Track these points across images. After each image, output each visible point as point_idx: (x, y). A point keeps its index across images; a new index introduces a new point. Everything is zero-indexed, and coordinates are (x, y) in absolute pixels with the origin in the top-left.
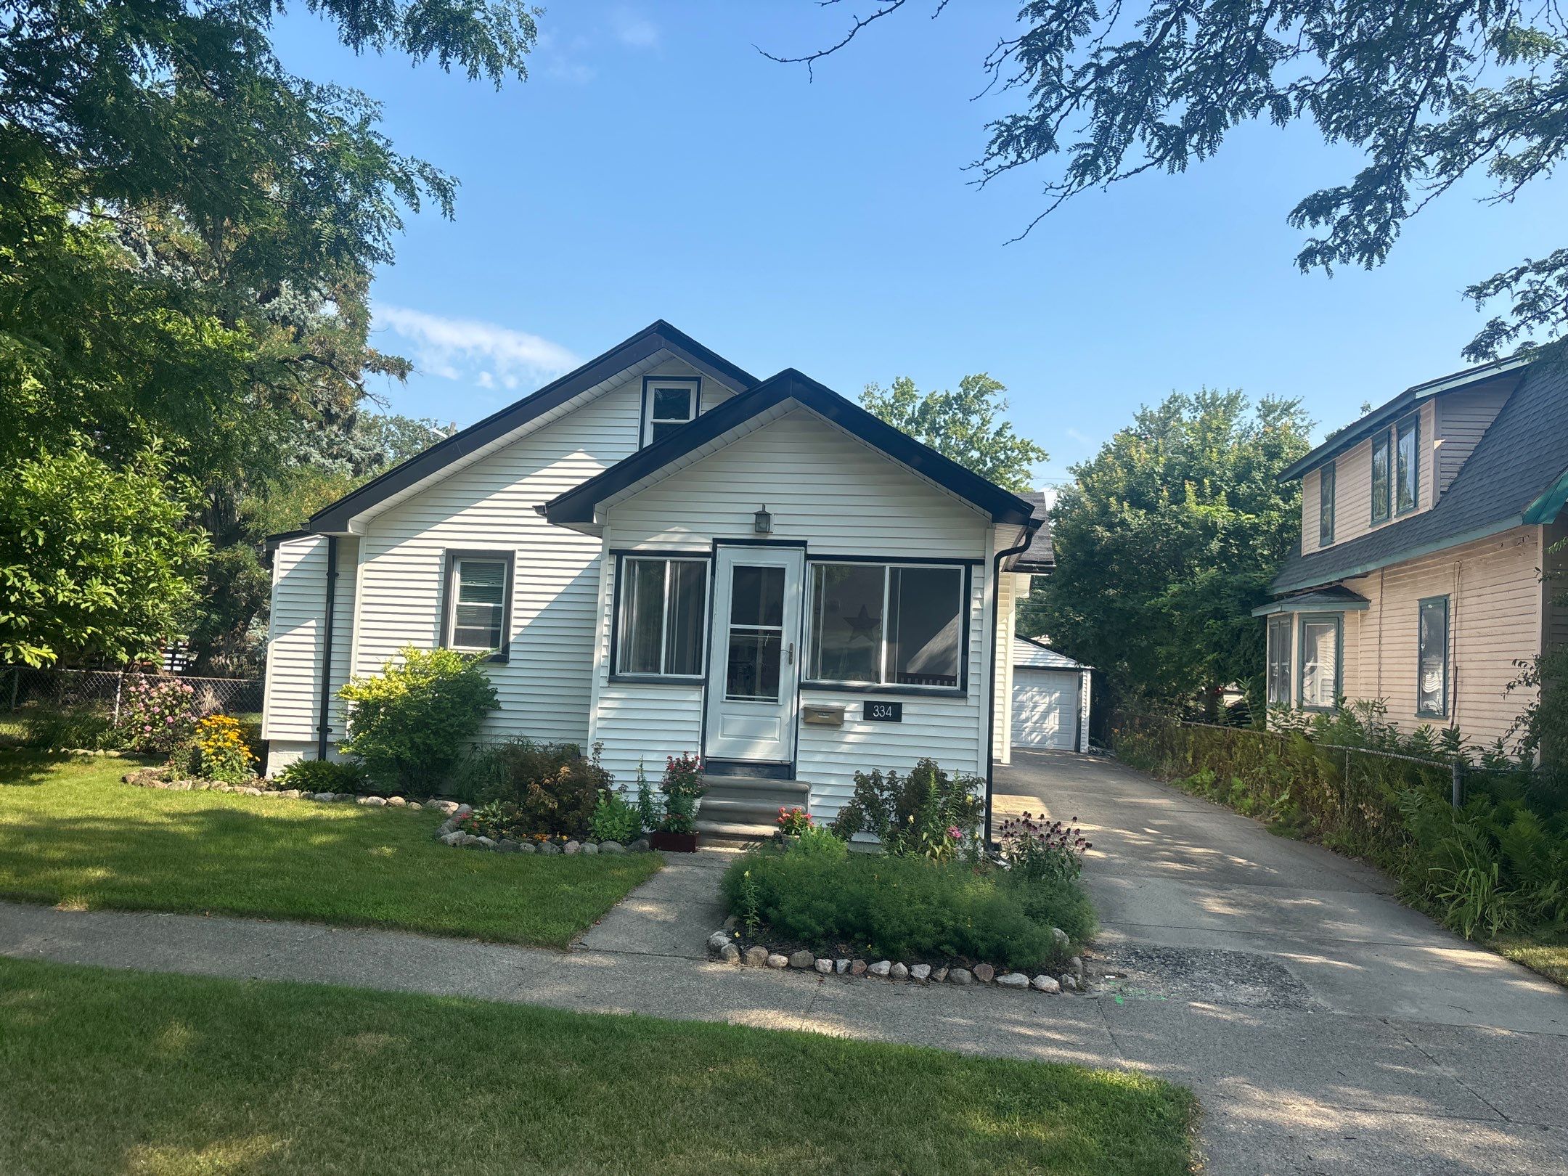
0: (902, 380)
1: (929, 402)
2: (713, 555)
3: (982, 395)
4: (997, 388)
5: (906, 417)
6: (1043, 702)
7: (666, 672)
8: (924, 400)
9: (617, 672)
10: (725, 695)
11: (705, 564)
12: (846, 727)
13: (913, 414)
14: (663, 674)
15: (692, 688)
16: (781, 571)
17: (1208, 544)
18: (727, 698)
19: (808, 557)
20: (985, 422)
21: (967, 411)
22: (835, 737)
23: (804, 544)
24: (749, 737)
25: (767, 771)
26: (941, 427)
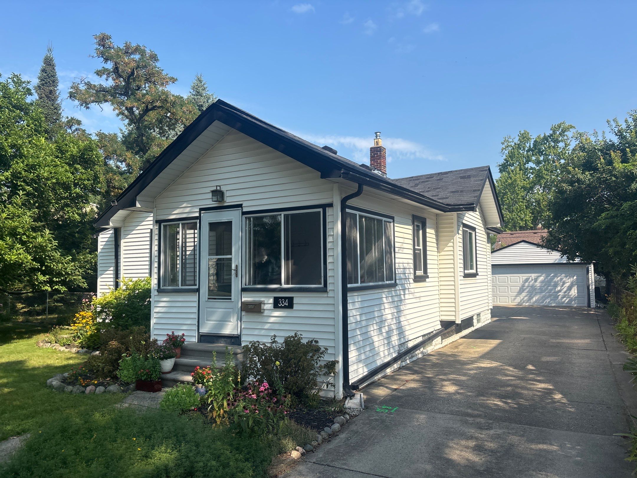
0: (522, 132)
1: (537, 140)
2: (199, 218)
3: (564, 132)
4: (571, 128)
5: (526, 149)
6: (569, 281)
7: (182, 286)
8: (535, 139)
9: (161, 287)
10: (207, 297)
11: (196, 223)
12: (266, 313)
13: (530, 146)
14: (180, 287)
15: (193, 294)
16: (229, 223)
17: (630, 185)
18: (209, 299)
19: (244, 213)
20: (566, 145)
21: (556, 141)
22: (260, 319)
23: (240, 206)
24: (224, 320)
25: (229, 340)
26: (543, 151)
